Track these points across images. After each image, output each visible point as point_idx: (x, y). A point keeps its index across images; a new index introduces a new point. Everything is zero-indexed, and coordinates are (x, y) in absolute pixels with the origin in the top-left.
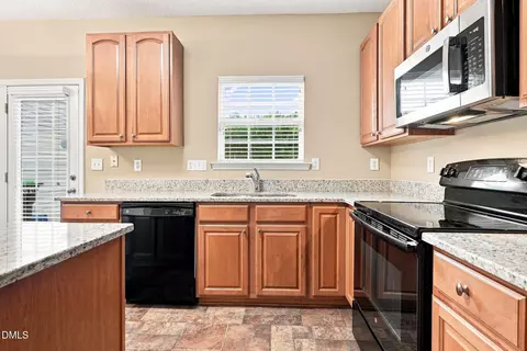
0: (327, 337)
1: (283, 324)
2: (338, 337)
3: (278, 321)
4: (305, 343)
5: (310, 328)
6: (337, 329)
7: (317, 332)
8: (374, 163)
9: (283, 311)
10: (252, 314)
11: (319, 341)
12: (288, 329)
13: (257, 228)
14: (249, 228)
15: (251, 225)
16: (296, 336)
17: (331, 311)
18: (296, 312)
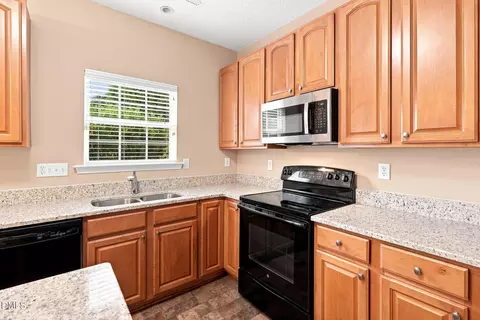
0: (223, 303)
1: (185, 310)
2: (229, 300)
3: (179, 309)
4: (211, 316)
5: (207, 303)
6: (225, 295)
7: (214, 305)
8: (227, 161)
9: (179, 299)
10: (153, 315)
11: (220, 309)
12: (192, 313)
13: (155, 231)
14: (146, 233)
15: (149, 228)
16: (201, 314)
17: (213, 284)
18: (188, 296)
